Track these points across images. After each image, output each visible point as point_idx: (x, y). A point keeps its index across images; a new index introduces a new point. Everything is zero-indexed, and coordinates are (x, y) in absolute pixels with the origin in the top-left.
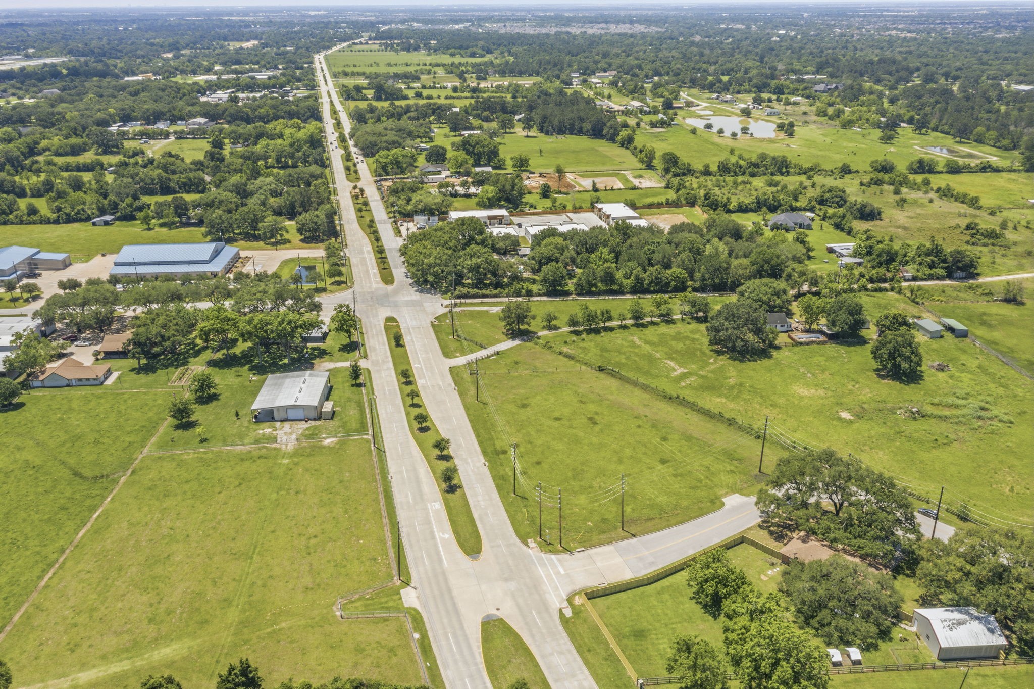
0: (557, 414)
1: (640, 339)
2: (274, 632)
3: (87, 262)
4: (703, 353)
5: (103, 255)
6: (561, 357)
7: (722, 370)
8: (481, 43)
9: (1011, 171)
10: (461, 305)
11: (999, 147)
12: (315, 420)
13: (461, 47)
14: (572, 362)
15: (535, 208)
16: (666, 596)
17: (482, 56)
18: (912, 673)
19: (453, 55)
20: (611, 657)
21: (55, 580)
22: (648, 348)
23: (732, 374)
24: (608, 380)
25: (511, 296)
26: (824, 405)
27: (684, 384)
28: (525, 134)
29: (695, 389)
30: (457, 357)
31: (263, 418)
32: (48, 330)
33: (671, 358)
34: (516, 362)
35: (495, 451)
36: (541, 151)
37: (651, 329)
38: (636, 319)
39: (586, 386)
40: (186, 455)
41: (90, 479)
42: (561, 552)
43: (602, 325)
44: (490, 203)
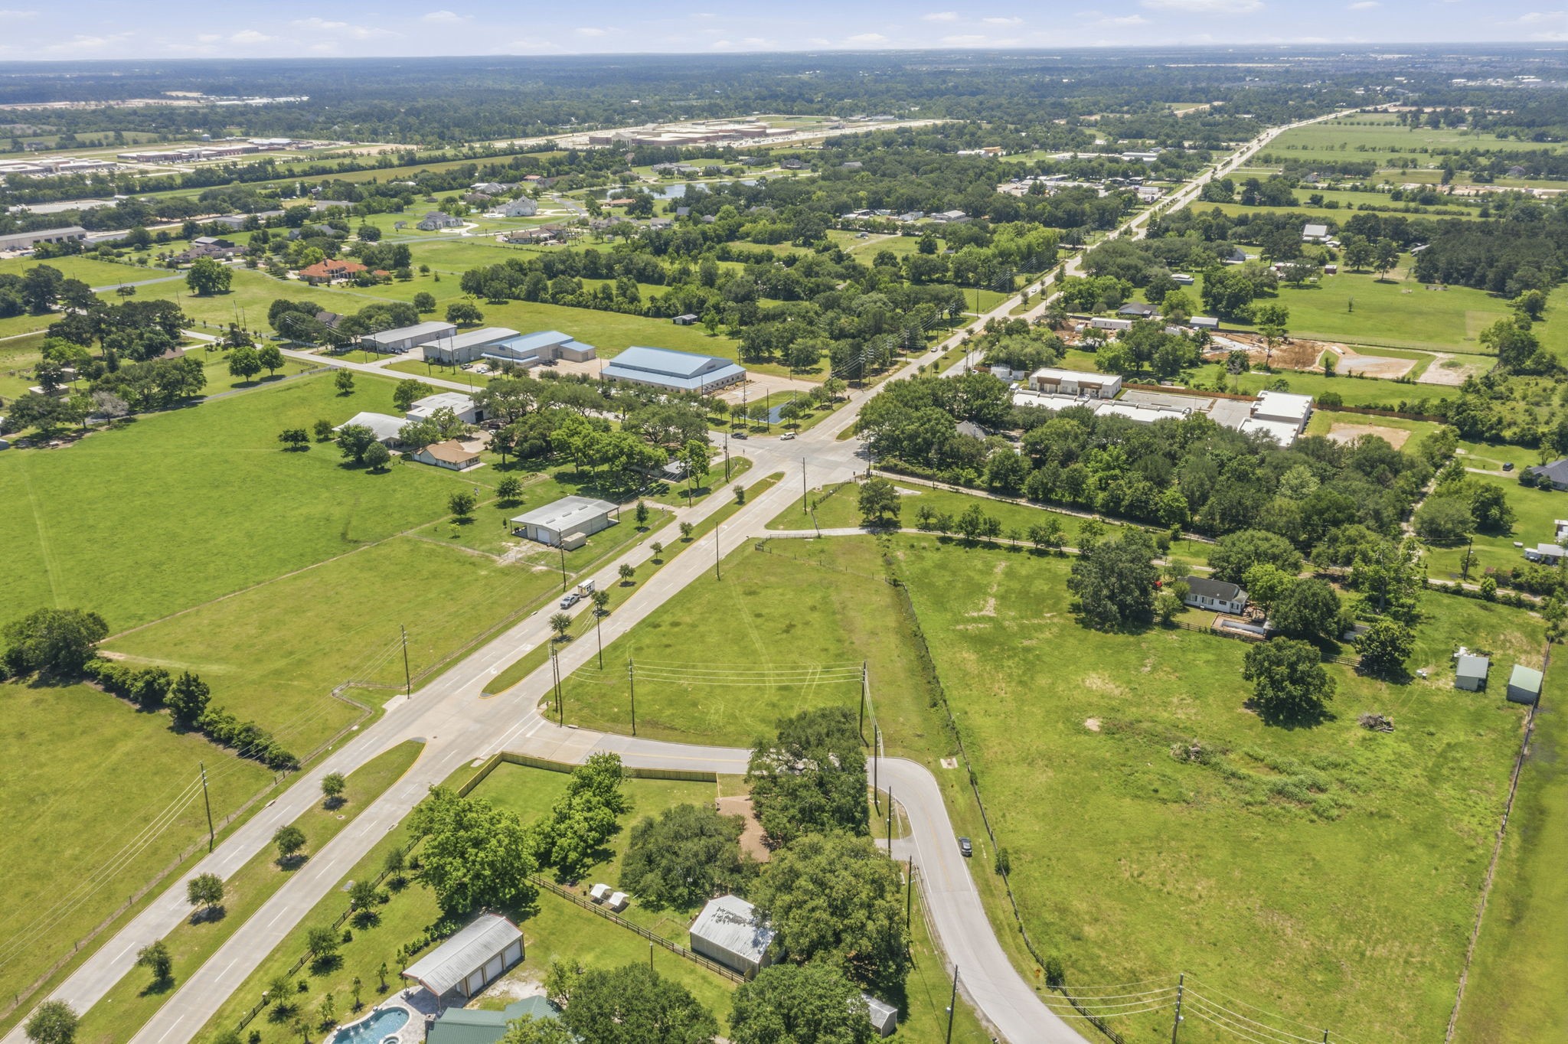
4: (1056, 604)
6: (878, 559)
7: (1039, 627)
12: (550, 545)
14: (881, 568)
21: (229, 600)
22: (998, 578)
23: (1041, 636)
24: (884, 597)
25: (943, 482)
26: (1090, 704)
27: (961, 627)
28: (1378, 276)
29: (965, 636)
30: (776, 529)
31: (522, 533)
32: (486, 414)
33: (1003, 598)
34: (822, 551)
35: (651, 623)
36: (1351, 305)
37: (1045, 560)
38: (1037, 542)
39: (849, 595)
40: (428, 544)
41: (347, 540)
42: (555, 721)
43: (985, 539)
44: (1112, 366)
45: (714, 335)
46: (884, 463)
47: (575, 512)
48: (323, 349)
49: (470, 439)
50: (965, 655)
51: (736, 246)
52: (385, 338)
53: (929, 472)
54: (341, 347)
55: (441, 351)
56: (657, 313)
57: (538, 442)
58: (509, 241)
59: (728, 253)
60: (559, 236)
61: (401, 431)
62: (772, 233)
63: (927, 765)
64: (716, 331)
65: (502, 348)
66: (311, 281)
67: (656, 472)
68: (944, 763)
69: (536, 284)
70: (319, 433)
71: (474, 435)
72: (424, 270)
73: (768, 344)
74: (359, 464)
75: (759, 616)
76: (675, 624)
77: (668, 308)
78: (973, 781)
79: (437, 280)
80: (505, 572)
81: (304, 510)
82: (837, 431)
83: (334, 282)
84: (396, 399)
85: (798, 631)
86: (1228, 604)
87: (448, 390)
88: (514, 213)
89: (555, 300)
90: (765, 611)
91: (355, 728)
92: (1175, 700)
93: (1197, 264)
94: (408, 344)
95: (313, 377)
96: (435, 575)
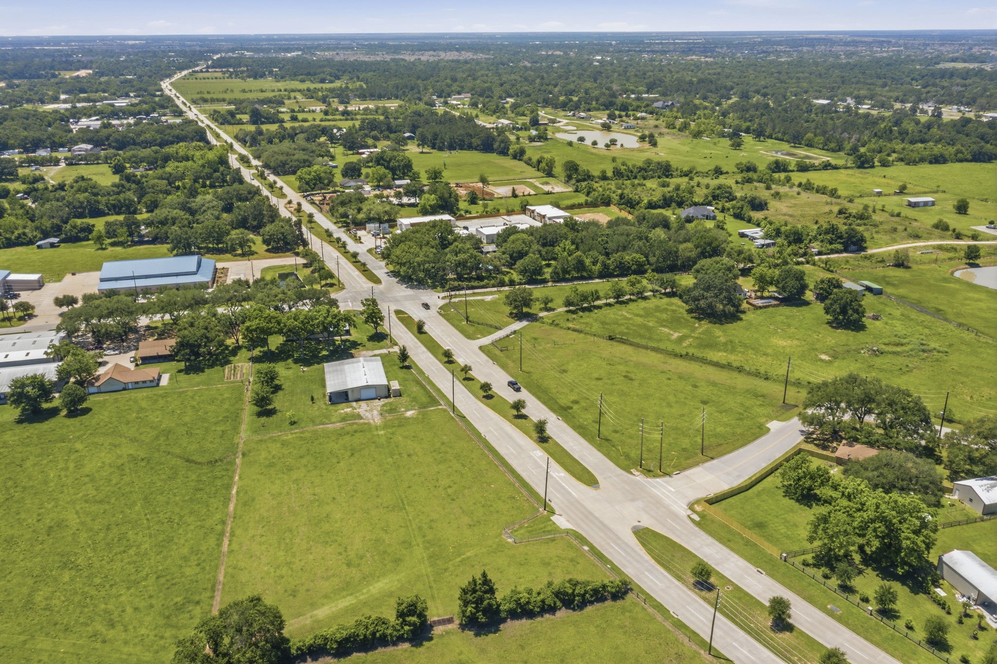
0: (596, 375)
1: (628, 312)
2: (464, 560)
3: (60, 281)
4: (686, 320)
5: (74, 274)
6: (570, 332)
7: (707, 332)
8: (328, 70)
9: (846, 168)
10: (456, 296)
11: (827, 150)
12: (386, 397)
13: (309, 74)
14: (582, 335)
15: (470, 213)
16: (764, 497)
17: (331, 82)
18: (970, 525)
19: (303, 81)
20: (747, 543)
21: (235, 546)
22: (639, 320)
26: (803, 351)
28: (420, 150)
30: (479, 338)
33: (664, 326)
34: (536, 339)
35: (561, 408)
36: (445, 165)
38: (614, 298)
46: (447, 286)
47: (365, 370)
80: (395, 425)
85: (636, 377)
91: (586, 548)
92: (817, 337)
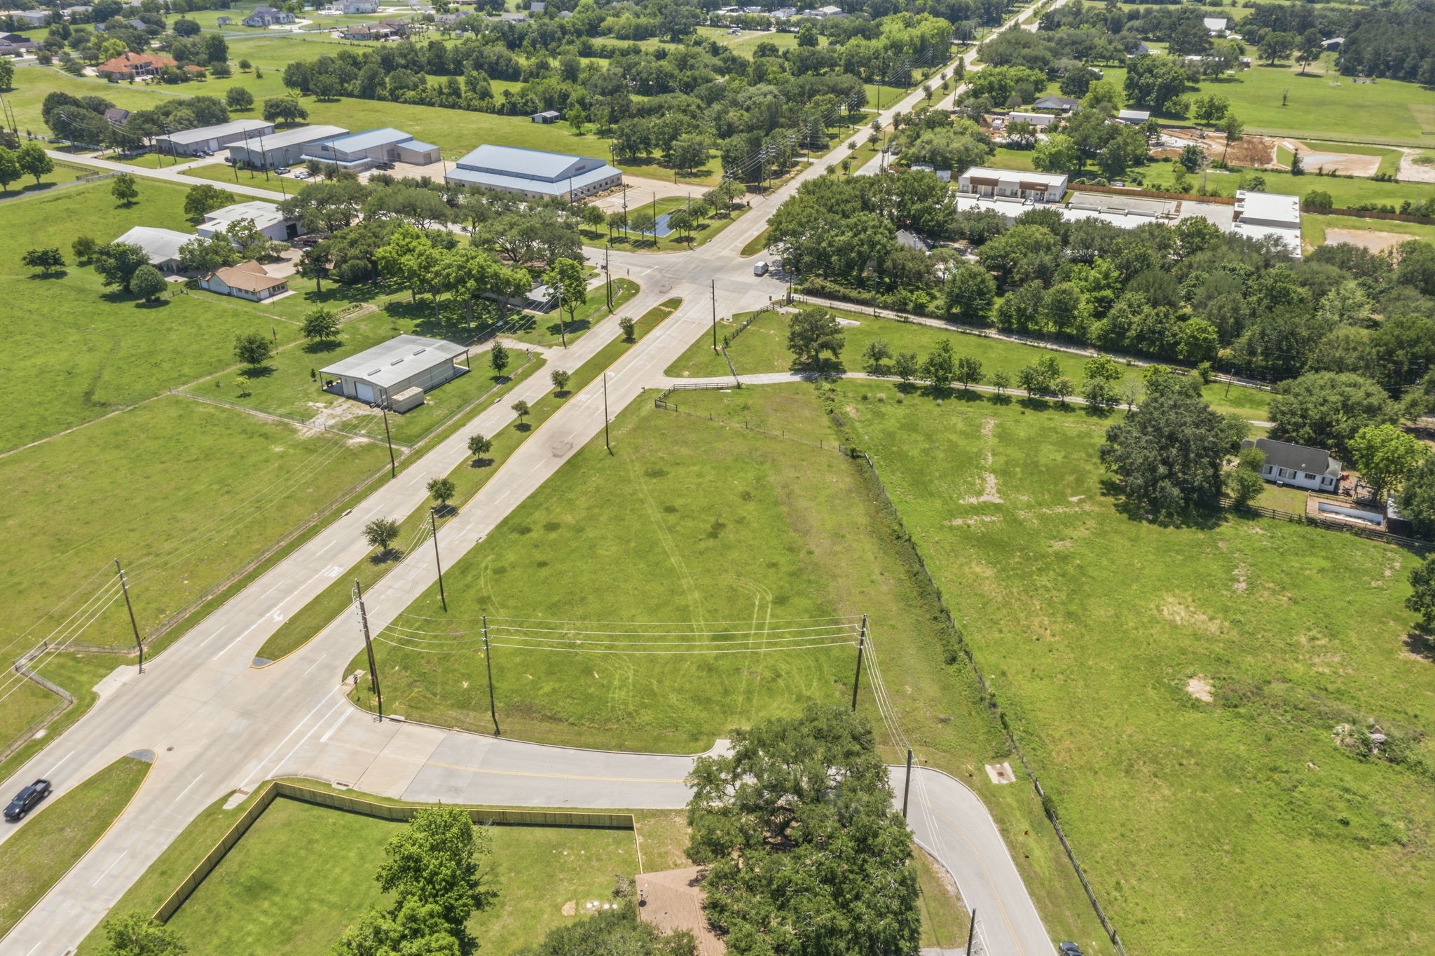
1: (1000, 425)
4: (1080, 482)
6: (824, 418)
7: (1070, 520)
10: (798, 304)
12: (374, 405)
14: (828, 431)
22: (990, 444)
23: (1076, 534)
24: (841, 478)
25: (885, 307)
26: (1183, 652)
27: (958, 522)
28: (1300, 69)
29: (967, 536)
30: (679, 375)
31: (335, 388)
32: (300, 230)
33: (1004, 473)
34: (746, 408)
35: (515, 525)
36: (1285, 98)
37: (1044, 415)
38: (1030, 389)
39: (793, 474)
40: (206, 405)
41: (92, 403)
42: (370, 709)
43: (957, 385)
44: (1053, 164)
45: (581, 134)
46: (807, 285)
47: (409, 358)
48: (110, 152)
49: (278, 260)
50: (978, 570)
51: (598, 42)
52: (182, 138)
53: (866, 296)
54: (132, 148)
55: (249, 152)
56: (512, 109)
57: (361, 263)
58: (345, 37)
59: (590, 47)
60: (400, 31)
61: (182, 250)
62: (638, 27)
63: (968, 779)
64: (583, 130)
65: (325, 148)
66: (110, 76)
67: (517, 300)
68: (991, 771)
69: (371, 78)
70: (80, 254)
71: (283, 255)
72: (245, 65)
73: (646, 142)
74: (126, 295)
75: (670, 510)
76: (552, 527)
77: (525, 104)
78: (1050, 814)
79: (259, 76)
80: (310, 447)
81: (39, 360)
82: (741, 244)
83: (138, 79)
84: (187, 211)
85: (729, 534)
86: (1319, 478)
87: (253, 198)
88: (352, 9)
89: (395, 99)
90: (678, 503)
91: (40, 734)
92: (1303, 640)
93: (1103, 57)
94: (214, 145)
95: (91, 185)
96: (208, 455)
